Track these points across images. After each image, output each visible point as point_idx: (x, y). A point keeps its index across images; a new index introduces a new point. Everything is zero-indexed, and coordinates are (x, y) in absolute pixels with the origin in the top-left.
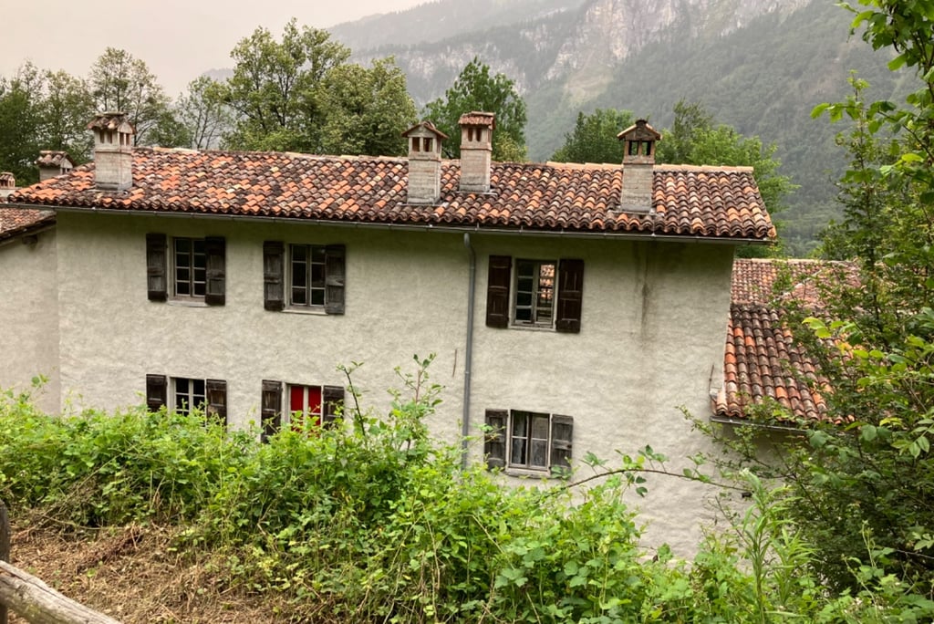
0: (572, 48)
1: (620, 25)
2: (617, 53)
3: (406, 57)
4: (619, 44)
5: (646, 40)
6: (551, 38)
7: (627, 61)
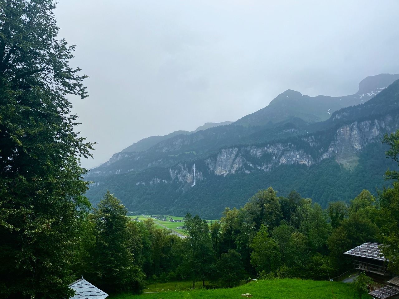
0: (334, 145)
1: (356, 136)
2: (356, 147)
3: (249, 149)
4: (356, 144)
5: (367, 142)
6: (317, 141)
7: (362, 150)
